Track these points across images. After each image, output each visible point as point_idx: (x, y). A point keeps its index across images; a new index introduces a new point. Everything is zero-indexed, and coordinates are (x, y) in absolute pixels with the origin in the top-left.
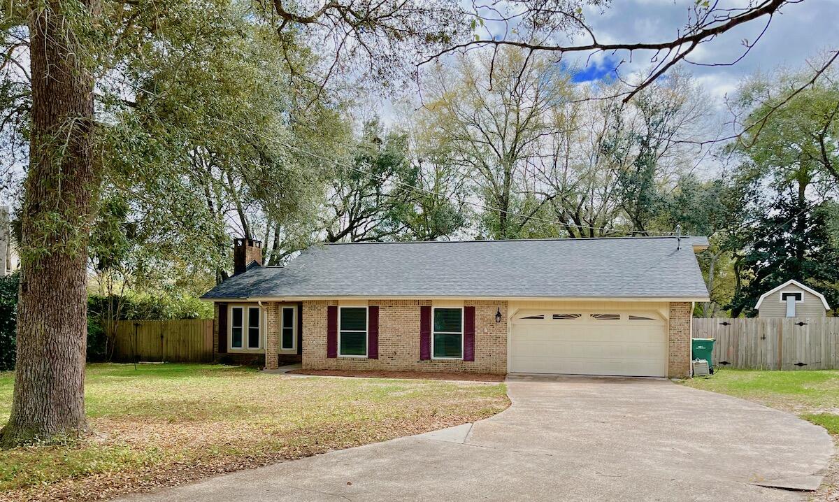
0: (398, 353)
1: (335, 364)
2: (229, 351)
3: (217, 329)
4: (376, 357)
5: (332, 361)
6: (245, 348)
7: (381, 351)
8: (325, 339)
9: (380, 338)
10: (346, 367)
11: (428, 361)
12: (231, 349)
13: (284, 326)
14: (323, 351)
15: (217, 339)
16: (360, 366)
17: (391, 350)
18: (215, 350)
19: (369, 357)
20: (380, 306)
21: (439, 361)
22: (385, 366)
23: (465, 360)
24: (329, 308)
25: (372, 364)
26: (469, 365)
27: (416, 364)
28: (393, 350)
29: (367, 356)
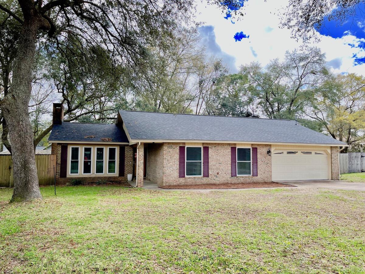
0: (220, 173)
1: (184, 181)
2: (68, 176)
3: (59, 161)
4: (208, 176)
5: (182, 180)
6: (81, 173)
7: (210, 173)
8: (178, 167)
9: (210, 164)
10: (190, 183)
11: (235, 177)
12: (69, 174)
13: (109, 159)
14: (176, 174)
15: (59, 168)
16: (199, 182)
17: (216, 172)
18: (57, 176)
19: (204, 176)
20: (210, 146)
21: (241, 177)
22: (213, 182)
23: (253, 176)
24: (180, 147)
25: (205, 180)
26: (255, 179)
27: (229, 179)
28: (217, 172)
29: (202, 175)
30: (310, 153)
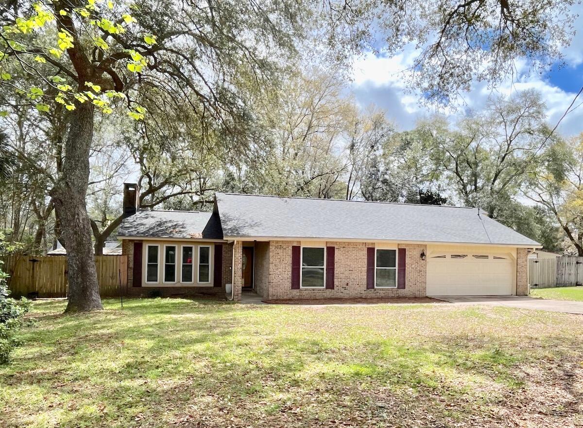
0: (350, 284)
1: (298, 294)
2: (143, 285)
3: (132, 265)
4: (333, 288)
5: (295, 292)
6: (161, 280)
7: (336, 283)
8: (290, 274)
9: (335, 272)
10: (307, 297)
11: (373, 290)
12: (145, 282)
13: (201, 262)
14: (288, 284)
15: (131, 272)
16: (319, 295)
19: (327, 288)
20: (336, 247)
21: (380, 289)
22: (340, 295)
23: (398, 288)
24: (293, 247)
25: (329, 293)
26: (402, 292)
27: (363, 292)
28: (346, 282)
29: (325, 287)
30: (486, 257)
